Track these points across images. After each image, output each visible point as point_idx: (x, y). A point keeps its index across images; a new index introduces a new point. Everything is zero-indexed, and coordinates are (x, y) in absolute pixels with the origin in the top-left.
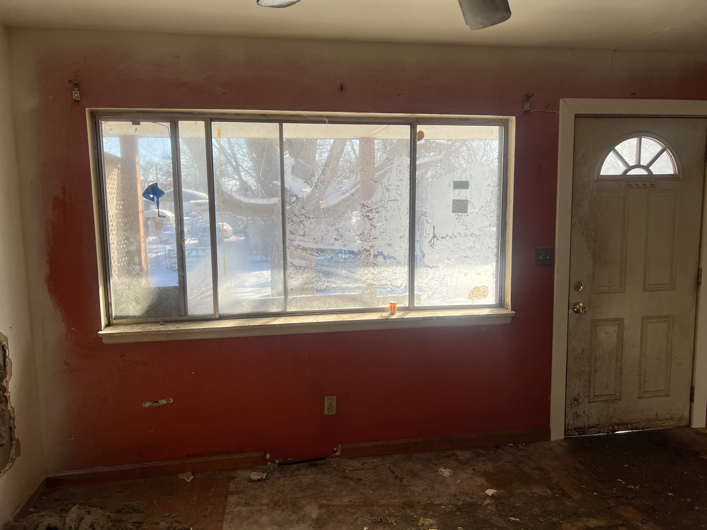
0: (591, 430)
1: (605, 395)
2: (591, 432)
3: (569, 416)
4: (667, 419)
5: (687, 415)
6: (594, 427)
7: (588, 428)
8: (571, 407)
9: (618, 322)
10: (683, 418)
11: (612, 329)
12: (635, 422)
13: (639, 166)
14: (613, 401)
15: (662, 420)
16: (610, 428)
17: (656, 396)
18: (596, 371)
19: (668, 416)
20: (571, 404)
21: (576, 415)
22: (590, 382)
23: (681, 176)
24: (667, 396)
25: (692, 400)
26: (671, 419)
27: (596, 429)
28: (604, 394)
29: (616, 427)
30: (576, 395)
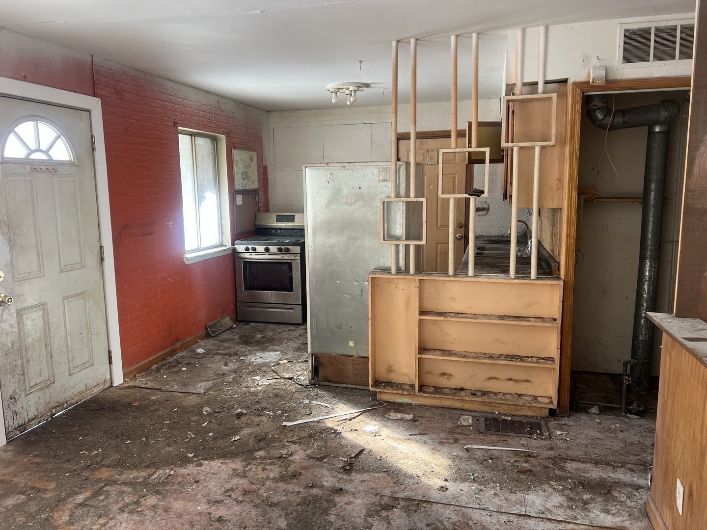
0: (31, 423)
1: (40, 383)
2: (32, 425)
3: (8, 417)
4: (94, 387)
5: (109, 377)
6: (34, 419)
7: (28, 422)
8: (9, 407)
9: (42, 307)
10: (106, 380)
11: (37, 315)
12: (69, 399)
13: (39, 150)
14: (48, 387)
15: (91, 388)
16: (49, 414)
17: (83, 369)
18: (28, 361)
19: (95, 384)
20: (8, 404)
21: (16, 413)
22: (24, 374)
23: (76, 163)
24: (92, 365)
25: (110, 363)
26: (98, 385)
27: (36, 420)
28: (38, 382)
29: (54, 411)
30: (12, 393)
